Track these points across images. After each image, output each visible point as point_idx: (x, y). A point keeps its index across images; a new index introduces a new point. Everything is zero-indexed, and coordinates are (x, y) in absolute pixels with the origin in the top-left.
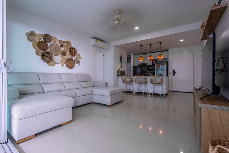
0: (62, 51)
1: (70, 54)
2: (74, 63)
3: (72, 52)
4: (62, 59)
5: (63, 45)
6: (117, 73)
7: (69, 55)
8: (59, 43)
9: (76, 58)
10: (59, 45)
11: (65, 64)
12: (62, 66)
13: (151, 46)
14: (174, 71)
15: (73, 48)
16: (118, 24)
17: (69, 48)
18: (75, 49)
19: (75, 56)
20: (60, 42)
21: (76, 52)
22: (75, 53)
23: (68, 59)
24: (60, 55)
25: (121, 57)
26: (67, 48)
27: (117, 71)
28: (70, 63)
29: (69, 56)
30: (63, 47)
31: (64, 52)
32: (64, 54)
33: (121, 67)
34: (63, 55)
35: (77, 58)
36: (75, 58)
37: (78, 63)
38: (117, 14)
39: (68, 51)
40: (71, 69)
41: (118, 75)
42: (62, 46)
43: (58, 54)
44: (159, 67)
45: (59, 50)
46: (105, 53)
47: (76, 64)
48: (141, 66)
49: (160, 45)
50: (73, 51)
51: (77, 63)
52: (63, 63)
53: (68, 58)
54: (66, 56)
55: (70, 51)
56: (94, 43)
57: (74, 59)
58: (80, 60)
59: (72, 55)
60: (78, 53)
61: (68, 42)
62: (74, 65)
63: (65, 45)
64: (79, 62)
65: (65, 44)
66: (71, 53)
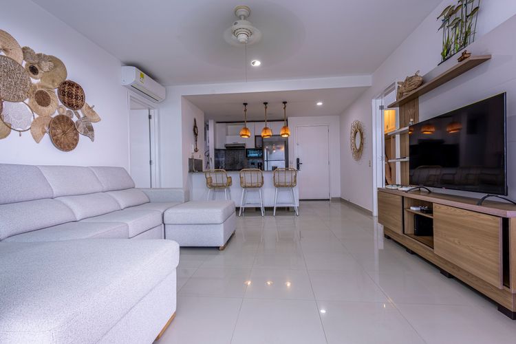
0: (35, 87)
1: (64, 102)
2: (77, 134)
3: (70, 95)
4: (36, 116)
5: (36, 66)
6: (190, 165)
7: (60, 104)
8: (24, 59)
9: (82, 116)
10: (24, 64)
11: (47, 135)
12: (37, 139)
13: (266, 108)
14: (298, 160)
15: (71, 84)
16: (242, 43)
17: (58, 81)
18: (78, 87)
19: (79, 111)
20: (28, 55)
21: (83, 98)
22: (80, 102)
23: (58, 118)
24: (27, 101)
25: (195, 127)
26: (53, 81)
27: (189, 159)
28: (64, 133)
29: (60, 107)
30: (38, 76)
31: (41, 92)
32: (42, 99)
33: (196, 150)
34: (40, 103)
35: (85, 117)
36: (79, 116)
37: (90, 133)
38: (242, 17)
39: (56, 90)
40: (67, 150)
41: (191, 171)
42: (34, 70)
43: (18, 96)
44: (271, 153)
45: (24, 83)
46: (156, 111)
47: (81, 137)
48: (231, 149)
49: (284, 108)
50: (72, 94)
51: (85, 134)
52: (38, 131)
53: (57, 114)
54: (50, 108)
55: (62, 93)
56: (134, 79)
57: (75, 119)
58: (93, 124)
59: (70, 105)
60: (89, 101)
61: (56, 63)
62: (77, 140)
63: (46, 69)
64: (93, 130)
65: (46, 66)
66: (66, 98)
